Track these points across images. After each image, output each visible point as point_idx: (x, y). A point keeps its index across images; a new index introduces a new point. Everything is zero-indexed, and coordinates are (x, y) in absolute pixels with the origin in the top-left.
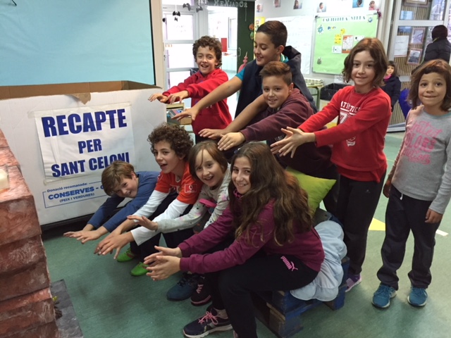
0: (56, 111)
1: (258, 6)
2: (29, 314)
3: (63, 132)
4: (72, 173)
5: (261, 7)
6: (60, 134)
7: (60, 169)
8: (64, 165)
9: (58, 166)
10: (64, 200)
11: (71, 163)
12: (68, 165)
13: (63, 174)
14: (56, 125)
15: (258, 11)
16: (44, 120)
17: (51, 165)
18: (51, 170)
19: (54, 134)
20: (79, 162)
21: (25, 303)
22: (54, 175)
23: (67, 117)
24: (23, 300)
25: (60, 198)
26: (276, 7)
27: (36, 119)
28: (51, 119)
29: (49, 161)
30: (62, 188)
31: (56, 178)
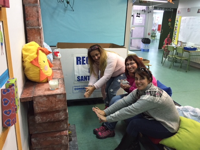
0: (82, 55)
1: (179, 11)
2: (58, 139)
3: (83, 64)
4: (85, 80)
5: (180, 12)
6: (82, 64)
7: (80, 78)
8: (82, 77)
9: (80, 77)
10: (80, 91)
11: (85, 76)
12: (84, 77)
13: (81, 81)
14: (81, 60)
15: (178, 13)
16: (77, 58)
17: (77, 76)
18: (77, 78)
19: (80, 64)
20: (88, 76)
21: (58, 134)
22: (78, 80)
23: (86, 57)
24: (57, 133)
25: (79, 90)
26: (188, 12)
27: (74, 57)
28: (80, 58)
29: (77, 74)
30: (80, 86)
31: (79, 82)
